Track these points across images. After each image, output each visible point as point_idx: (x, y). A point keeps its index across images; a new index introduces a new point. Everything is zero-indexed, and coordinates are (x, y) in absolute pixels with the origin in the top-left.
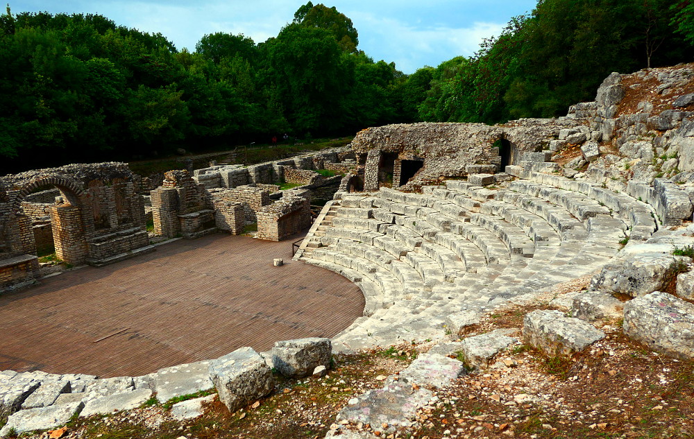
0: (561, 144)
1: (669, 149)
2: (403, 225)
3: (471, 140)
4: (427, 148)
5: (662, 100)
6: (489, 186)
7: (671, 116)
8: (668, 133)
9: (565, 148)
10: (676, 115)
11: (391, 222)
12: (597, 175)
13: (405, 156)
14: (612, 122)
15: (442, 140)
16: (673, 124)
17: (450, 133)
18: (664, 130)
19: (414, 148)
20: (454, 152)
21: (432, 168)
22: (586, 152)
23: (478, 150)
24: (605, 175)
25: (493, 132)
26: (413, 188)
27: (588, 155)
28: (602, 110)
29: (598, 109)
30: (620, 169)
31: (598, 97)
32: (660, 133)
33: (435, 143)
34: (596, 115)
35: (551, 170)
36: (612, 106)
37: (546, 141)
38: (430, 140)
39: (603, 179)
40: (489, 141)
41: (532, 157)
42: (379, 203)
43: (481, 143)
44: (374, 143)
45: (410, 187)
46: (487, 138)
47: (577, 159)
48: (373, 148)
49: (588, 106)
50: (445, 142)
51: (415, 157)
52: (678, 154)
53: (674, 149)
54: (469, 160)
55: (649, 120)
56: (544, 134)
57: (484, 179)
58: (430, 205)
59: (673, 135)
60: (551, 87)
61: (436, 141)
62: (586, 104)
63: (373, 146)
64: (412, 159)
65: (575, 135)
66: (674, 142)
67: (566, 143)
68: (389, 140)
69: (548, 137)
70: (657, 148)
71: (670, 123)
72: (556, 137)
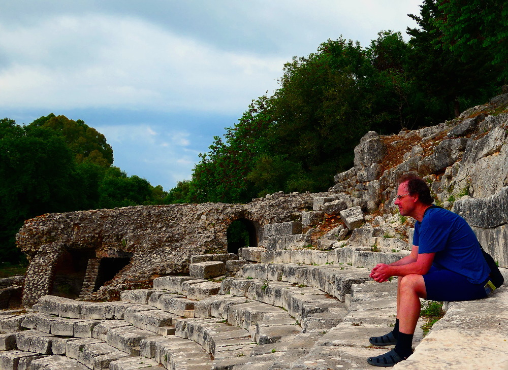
0: (316, 216)
1: (456, 186)
2: (64, 355)
3: (200, 222)
4: (137, 239)
5: (431, 143)
6: (217, 279)
7: (450, 145)
8: (448, 171)
9: (322, 220)
10: (456, 142)
11: (44, 352)
12: (363, 236)
13: (105, 253)
14: (376, 184)
15: (159, 226)
16: (454, 157)
17: (171, 215)
18: (443, 171)
19: (118, 239)
20: (177, 241)
21: (139, 266)
22: (348, 217)
23: (208, 235)
24: (374, 235)
25: (229, 210)
26: (107, 295)
27: (350, 220)
28: (363, 173)
29: (358, 174)
30: (394, 225)
31: (357, 161)
32: (438, 177)
33: (149, 231)
34: (357, 182)
35: (302, 244)
36: (373, 164)
37: (298, 214)
38: (142, 226)
39: (372, 240)
40: (224, 221)
41: (277, 230)
42: (32, 322)
43: (214, 226)
44: (53, 234)
45: (104, 294)
46: (221, 217)
47: (336, 229)
48: (51, 242)
49: (347, 174)
50: (164, 229)
51: (120, 252)
52: (471, 189)
53: (463, 185)
54: (196, 249)
55: (420, 163)
56: (293, 206)
57: (207, 267)
58: (118, 315)
59: (456, 171)
60: (305, 167)
61: (151, 228)
62: (344, 173)
63: (52, 240)
64: (116, 255)
65: (333, 203)
66: (461, 175)
67: (322, 215)
68: (79, 229)
69: (300, 209)
70: (438, 195)
71: (449, 156)
72: (310, 208)
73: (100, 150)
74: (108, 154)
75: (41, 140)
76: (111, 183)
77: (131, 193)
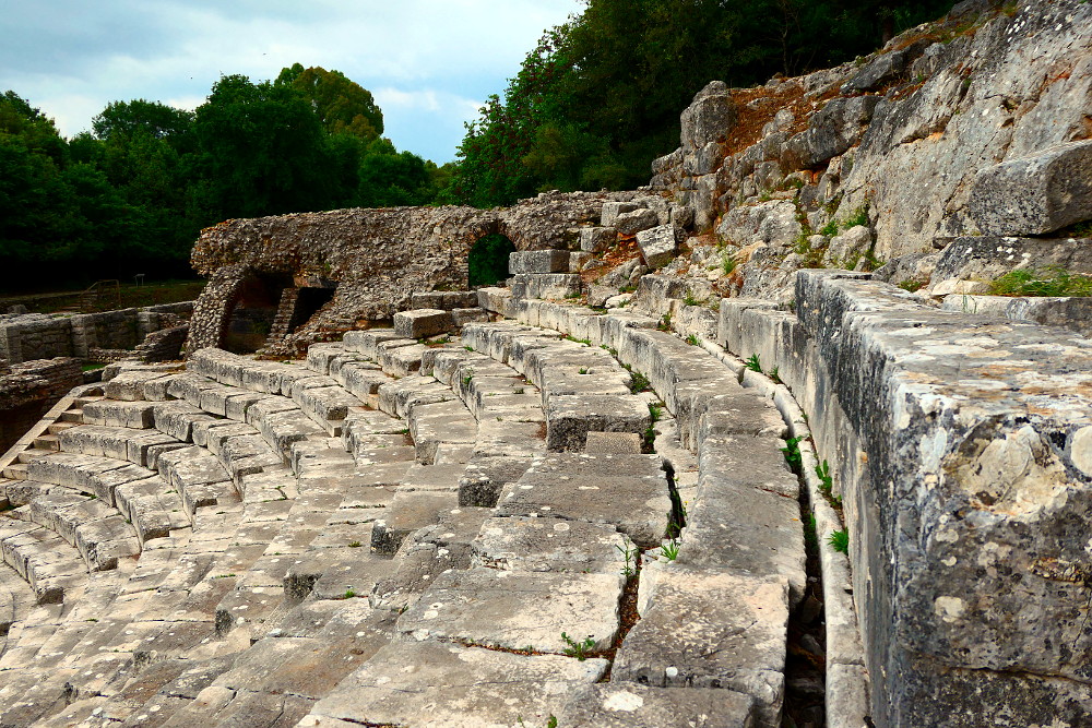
0: (604, 236)
1: (844, 204)
2: (205, 447)
3: (433, 239)
4: (344, 260)
5: (814, 104)
6: (434, 339)
7: (841, 112)
8: (834, 165)
9: (613, 244)
10: (856, 105)
11: (184, 438)
12: (653, 294)
13: (305, 280)
14: (710, 181)
15: (376, 241)
16: (847, 136)
17: (395, 225)
18: (823, 165)
19: (321, 262)
20: (400, 267)
21: (346, 304)
22: (648, 244)
23: (440, 260)
24: (670, 294)
25: (474, 219)
26: (295, 348)
27: (650, 251)
28: (692, 159)
29: (686, 160)
30: (713, 275)
31: (684, 138)
32: (816, 176)
33: (363, 249)
34: (683, 175)
35: (563, 291)
36: (709, 144)
37: (576, 230)
38: (354, 241)
39: (666, 303)
40: (466, 237)
41: (527, 263)
42: (180, 389)
43: (451, 245)
44: (237, 250)
45: (290, 346)
46: (461, 232)
47: (627, 264)
48: (233, 262)
49: (670, 160)
50: (383, 247)
51: (323, 279)
52: (872, 213)
53: (858, 200)
54: (420, 283)
55: (784, 146)
56: (570, 216)
57: (418, 321)
58: (285, 392)
59: (847, 167)
60: (614, 145)
61: (366, 245)
62: (666, 158)
63: (235, 259)
64: (319, 285)
65: (635, 214)
66: (854, 180)
67: (614, 235)
68: (270, 244)
69: (580, 222)
70: (810, 214)
71: (838, 134)
72: (596, 221)
73: (366, 113)
74: (376, 120)
75: (280, 103)
76: (375, 162)
77: (401, 177)
